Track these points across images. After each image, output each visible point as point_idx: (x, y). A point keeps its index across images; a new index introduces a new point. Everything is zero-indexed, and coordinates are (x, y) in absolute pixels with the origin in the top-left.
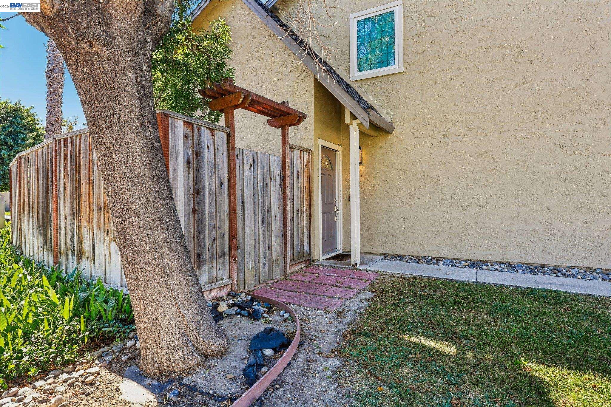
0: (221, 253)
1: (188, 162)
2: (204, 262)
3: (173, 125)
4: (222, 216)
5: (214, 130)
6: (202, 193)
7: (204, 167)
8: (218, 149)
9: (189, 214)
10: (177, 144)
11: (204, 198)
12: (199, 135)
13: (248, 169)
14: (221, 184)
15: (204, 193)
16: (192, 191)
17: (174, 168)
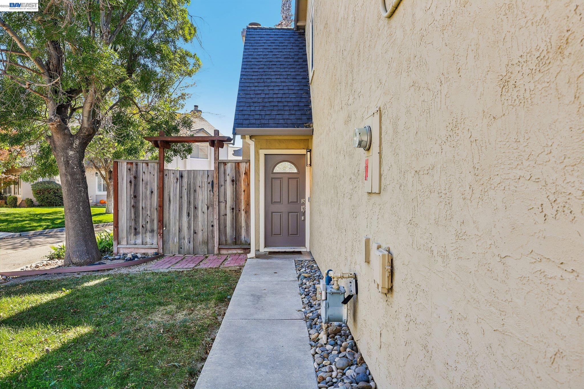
0: (151, 230)
1: (131, 182)
2: (139, 233)
3: (121, 166)
4: (152, 209)
5: (148, 163)
6: (138, 197)
7: (139, 184)
8: (150, 173)
9: (130, 208)
10: (123, 174)
11: (139, 200)
12: (137, 168)
13: (175, 182)
14: (152, 192)
15: (139, 197)
16: (132, 196)
17: (121, 186)
